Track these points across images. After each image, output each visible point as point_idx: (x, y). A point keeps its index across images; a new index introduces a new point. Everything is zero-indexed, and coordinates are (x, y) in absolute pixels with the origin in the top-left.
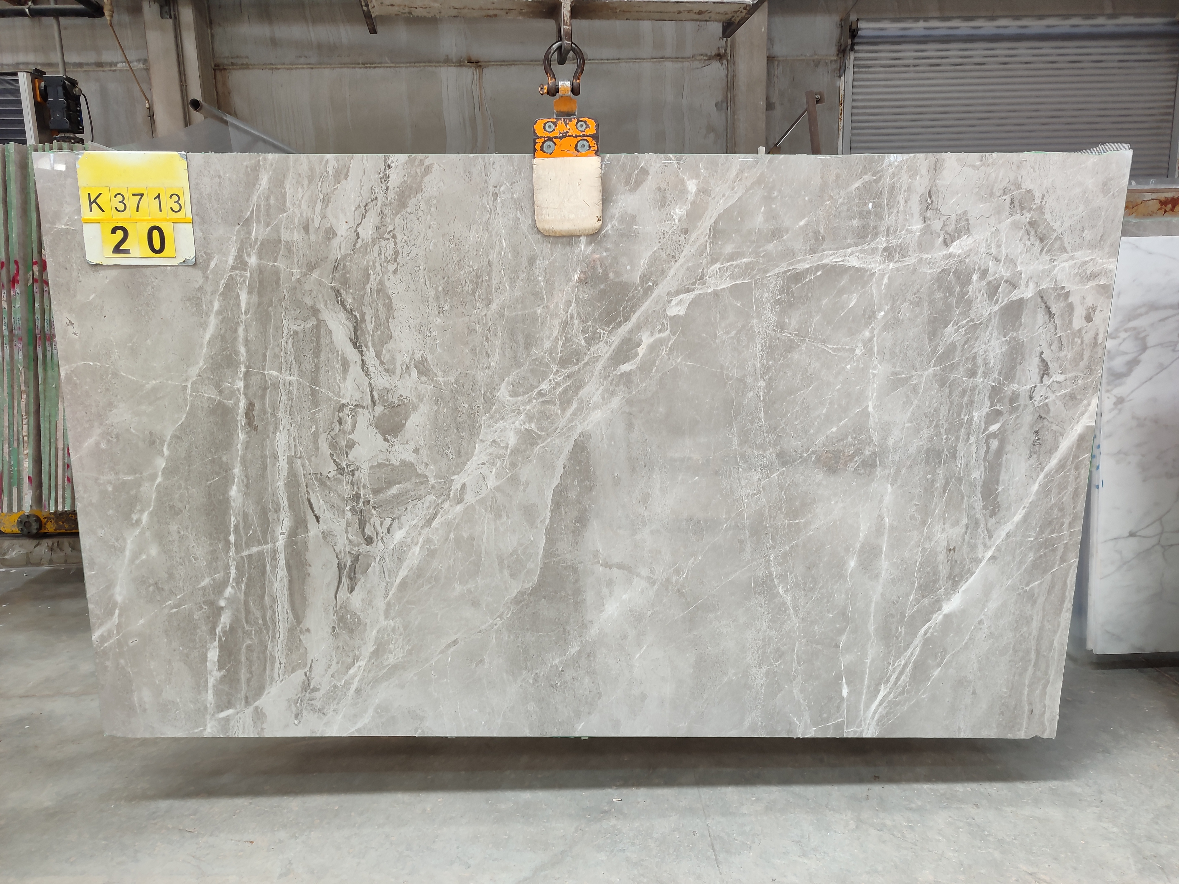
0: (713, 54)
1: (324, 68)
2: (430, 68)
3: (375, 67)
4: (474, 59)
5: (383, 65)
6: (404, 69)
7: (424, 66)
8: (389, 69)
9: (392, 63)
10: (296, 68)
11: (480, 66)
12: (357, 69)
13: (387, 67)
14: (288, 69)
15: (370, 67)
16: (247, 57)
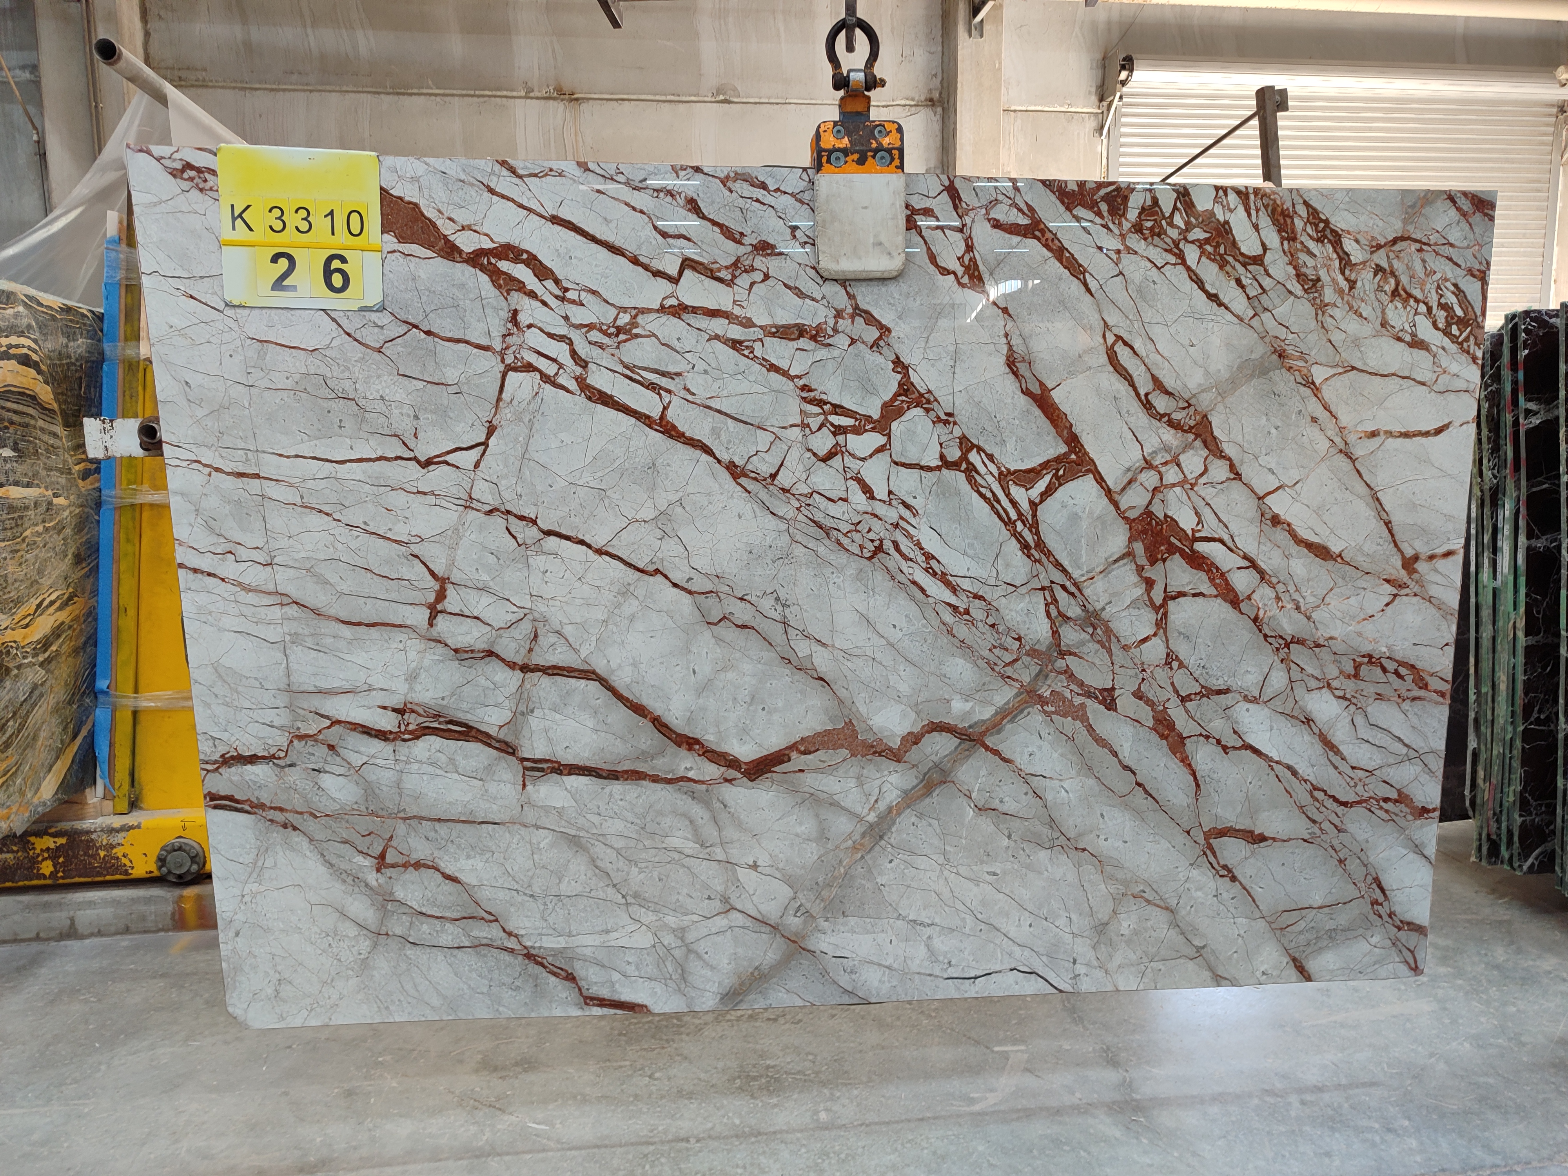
0: (923, 98)
1: (330, 91)
2: (498, 99)
3: (411, 94)
4: (566, 89)
5: (425, 91)
6: (457, 98)
7: (489, 96)
8: (433, 98)
9: (438, 88)
10: (284, 90)
11: (577, 99)
12: (383, 96)
13: (430, 95)
14: (272, 90)
15: (403, 94)
16: (205, 70)
